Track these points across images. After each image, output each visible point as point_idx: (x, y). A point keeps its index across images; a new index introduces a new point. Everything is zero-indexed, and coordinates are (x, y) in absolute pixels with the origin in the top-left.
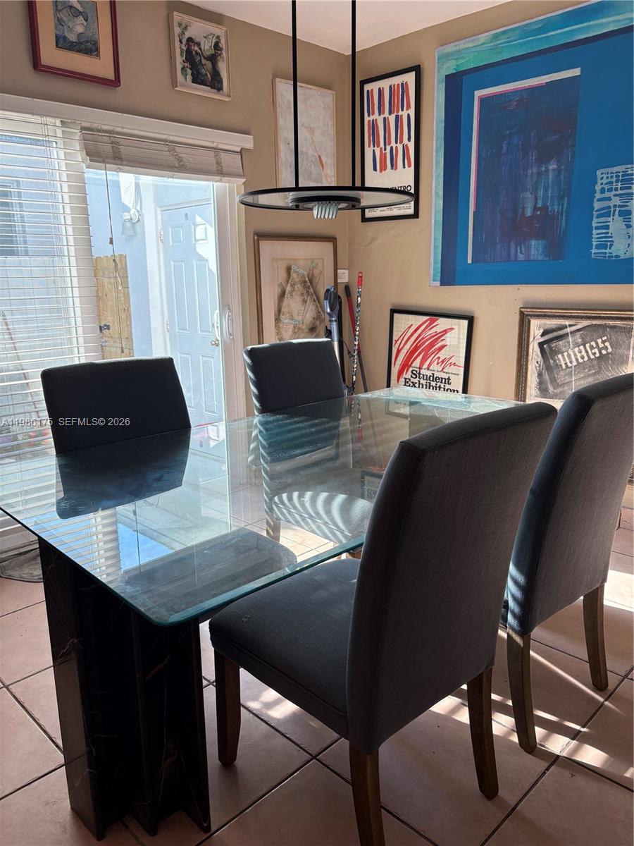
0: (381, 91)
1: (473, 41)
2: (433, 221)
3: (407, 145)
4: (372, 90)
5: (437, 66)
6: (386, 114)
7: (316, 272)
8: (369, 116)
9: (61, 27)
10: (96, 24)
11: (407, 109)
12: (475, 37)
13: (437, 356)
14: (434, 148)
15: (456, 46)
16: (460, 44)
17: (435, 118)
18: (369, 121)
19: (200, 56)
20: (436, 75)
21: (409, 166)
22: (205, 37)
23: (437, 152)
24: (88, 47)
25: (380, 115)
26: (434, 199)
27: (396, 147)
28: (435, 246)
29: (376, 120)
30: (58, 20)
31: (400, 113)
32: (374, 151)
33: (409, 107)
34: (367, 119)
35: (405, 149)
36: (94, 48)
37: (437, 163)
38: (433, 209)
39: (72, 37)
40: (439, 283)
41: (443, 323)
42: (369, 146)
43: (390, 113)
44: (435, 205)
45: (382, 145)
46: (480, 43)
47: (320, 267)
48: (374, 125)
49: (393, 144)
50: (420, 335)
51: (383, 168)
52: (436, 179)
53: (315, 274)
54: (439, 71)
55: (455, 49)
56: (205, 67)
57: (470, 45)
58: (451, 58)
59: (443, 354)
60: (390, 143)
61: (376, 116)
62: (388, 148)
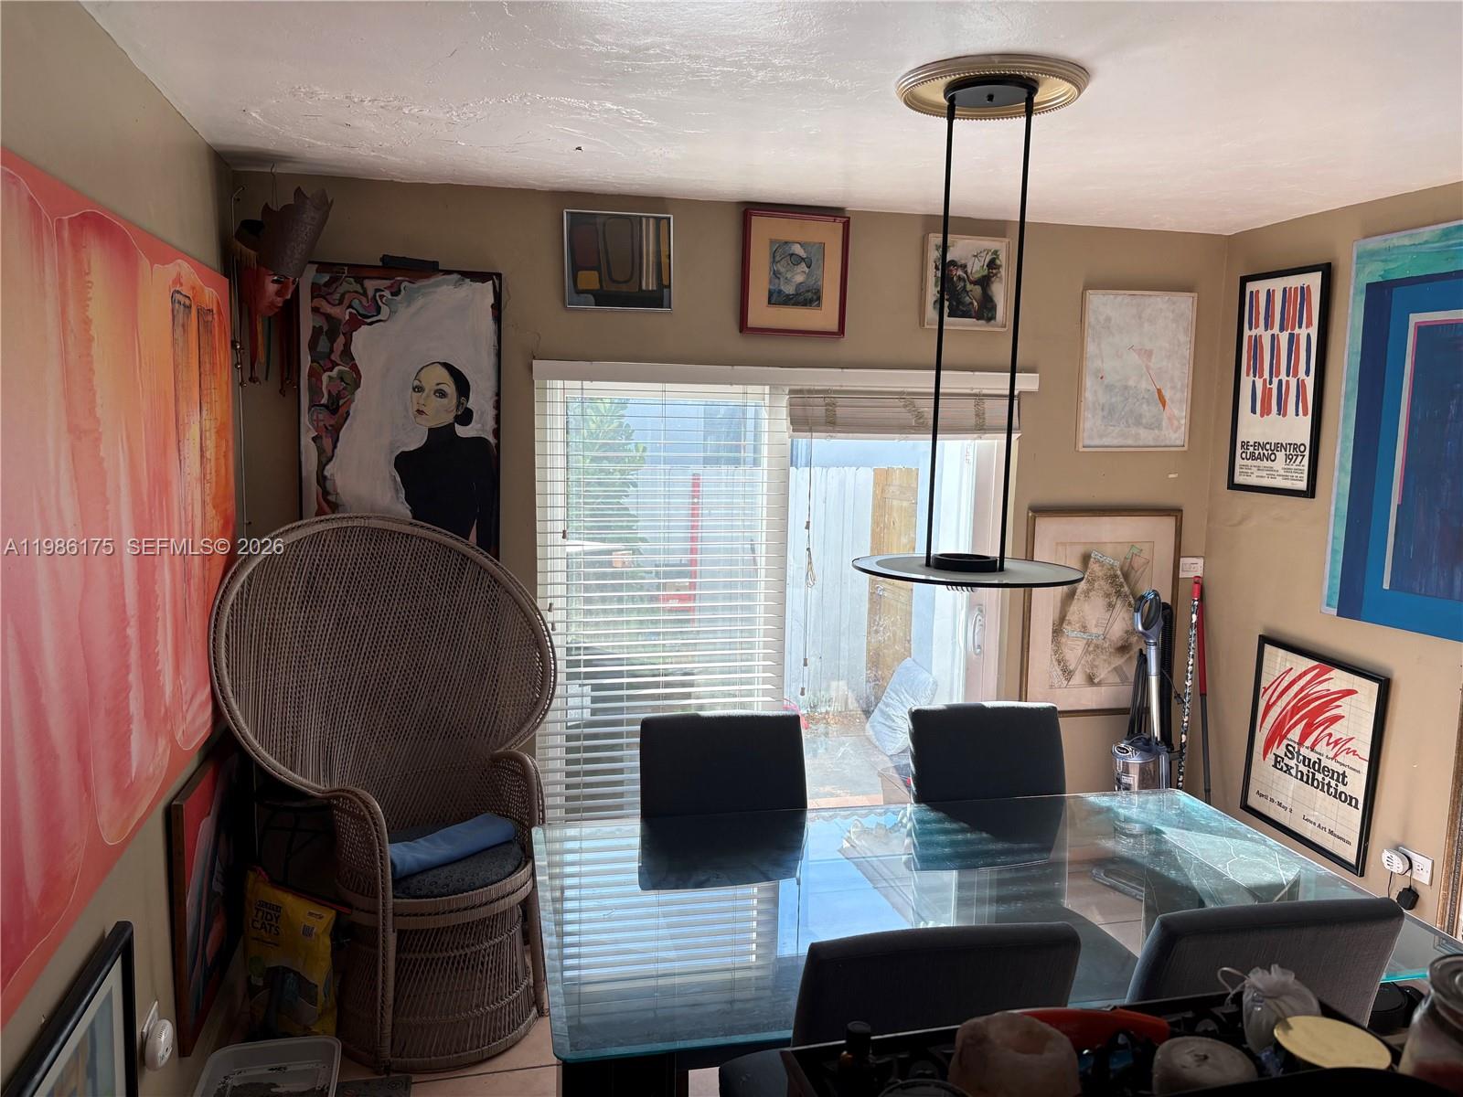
0: (1270, 295)
1: (1411, 235)
2: (1333, 508)
3: (1303, 381)
4: (1257, 292)
5: (1354, 267)
6: (1276, 330)
7: (1138, 562)
8: (1250, 329)
9: (777, 281)
10: (821, 269)
11: (1307, 327)
12: (1414, 231)
13: (1327, 732)
14: (1343, 393)
15: (1386, 240)
16: (1392, 239)
17: (1347, 347)
18: (1250, 337)
19: (965, 282)
20: (1353, 281)
21: (1305, 414)
22: (975, 256)
23: (1347, 399)
24: (808, 298)
25: (1266, 330)
26: (1336, 474)
27: (1287, 381)
28: (1332, 549)
29: (1261, 336)
30: (774, 274)
31: (1297, 331)
32: (1254, 382)
33: (1309, 324)
34: (1247, 333)
35: (1301, 387)
36: (815, 297)
37: (1346, 417)
38: (1335, 490)
39: (789, 289)
40: (1334, 611)
41: (1339, 680)
42: (1248, 375)
43: (1282, 329)
44: (1339, 482)
45: (1266, 375)
46: (1421, 241)
47: (1146, 555)
48: (1257, 342)
49: (1283, 376)
50: (1302, 689)
51: (1266, 411)
52: (1342, 442)
53: (1135, 566)
54: (1357, 276)
55: (1384, 245)
56: (969, 294)
57: (1407, 242)
58: (1374, 258)
59: (1337, 730)
60: (1278, 374)
61: (1260, 331)
62: (1275, 381)
